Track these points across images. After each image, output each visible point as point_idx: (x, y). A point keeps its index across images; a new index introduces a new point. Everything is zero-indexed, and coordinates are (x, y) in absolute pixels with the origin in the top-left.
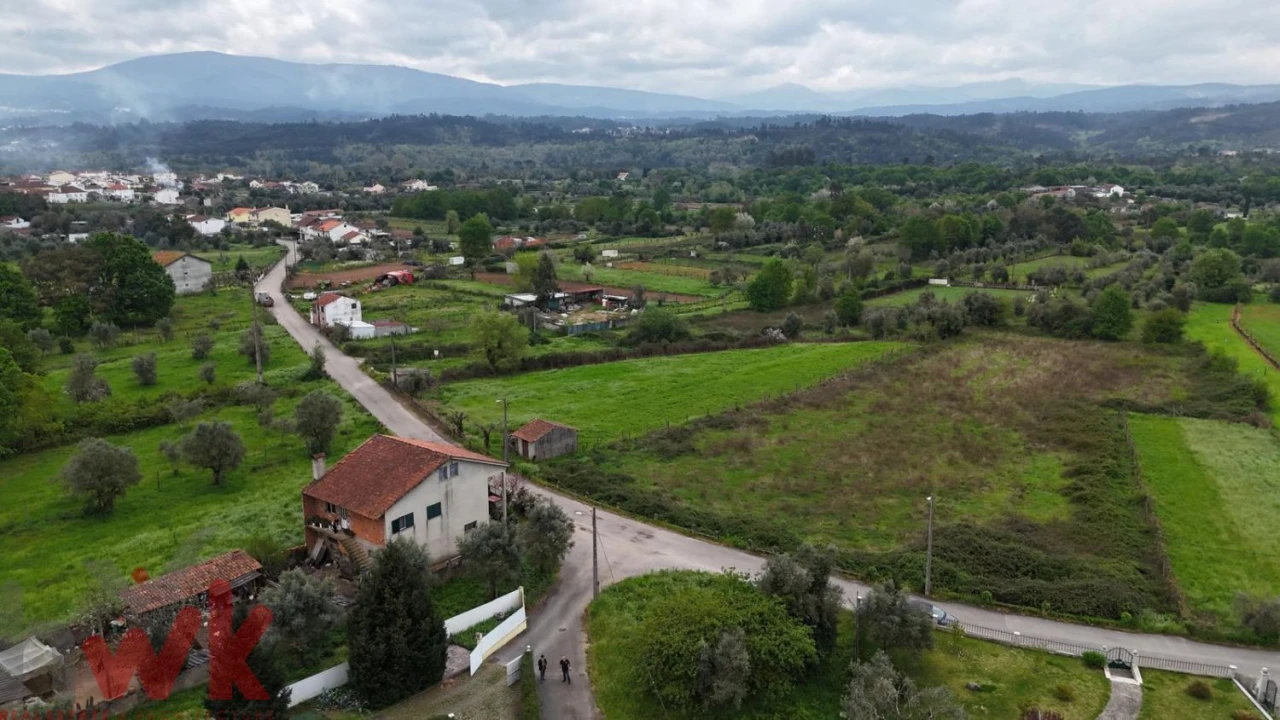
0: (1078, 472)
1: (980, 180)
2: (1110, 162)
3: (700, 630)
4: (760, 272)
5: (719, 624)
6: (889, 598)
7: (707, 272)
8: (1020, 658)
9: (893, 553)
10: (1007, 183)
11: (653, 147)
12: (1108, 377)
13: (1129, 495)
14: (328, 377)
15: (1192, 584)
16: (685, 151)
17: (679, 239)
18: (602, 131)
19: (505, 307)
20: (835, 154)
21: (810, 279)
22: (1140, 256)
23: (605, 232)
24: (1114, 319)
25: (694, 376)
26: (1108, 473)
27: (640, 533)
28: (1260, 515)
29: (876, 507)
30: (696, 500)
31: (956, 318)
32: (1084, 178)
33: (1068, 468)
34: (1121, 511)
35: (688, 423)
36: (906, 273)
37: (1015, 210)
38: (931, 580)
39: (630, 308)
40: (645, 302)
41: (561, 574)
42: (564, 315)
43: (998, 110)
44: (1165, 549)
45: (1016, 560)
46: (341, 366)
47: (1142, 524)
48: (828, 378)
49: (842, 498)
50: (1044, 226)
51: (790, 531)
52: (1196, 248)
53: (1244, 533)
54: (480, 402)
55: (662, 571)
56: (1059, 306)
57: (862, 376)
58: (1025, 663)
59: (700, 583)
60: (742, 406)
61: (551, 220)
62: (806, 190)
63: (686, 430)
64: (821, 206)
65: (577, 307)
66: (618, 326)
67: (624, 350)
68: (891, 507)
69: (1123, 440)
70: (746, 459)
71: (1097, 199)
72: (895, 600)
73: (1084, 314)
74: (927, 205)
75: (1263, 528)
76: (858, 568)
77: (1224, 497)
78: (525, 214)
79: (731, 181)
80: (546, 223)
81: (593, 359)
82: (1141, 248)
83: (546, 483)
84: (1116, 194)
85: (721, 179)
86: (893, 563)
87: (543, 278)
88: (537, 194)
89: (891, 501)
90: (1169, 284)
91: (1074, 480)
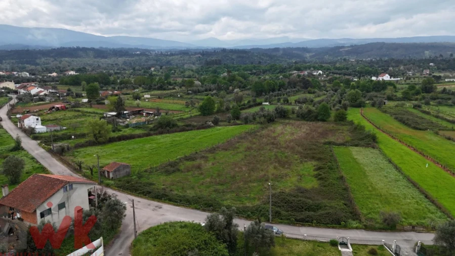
0: (319, 169)
1: (277, 69)
2: (317, 63)
3: (179, 251)
4: (203, 101)
5: (187, 248)
6: (257, 227)
7: (184, 102)
8: (307, 245)
9: (257, 205)
10: (285, 71)
11: (164, 59)
12: (324, 134)
13: (337, 176)
14: (23, 149)
15: (363, 208)
16: (176, 60)
17: (174, 91)
18: (145, 53)
19: (104, 118)
20: (228, 61)
21: (221, 104)
22: (330, 93)
23: (145, 89)
24: (325, 114)
25: (179, 141)
26: (329, 168)
27: (156, 207)
28: (380, 180)
29: (249, 187)
30: (180, 190)
31: (273, 116)
32: (309, 68)
33: (315, 167)
34: (335, 182)
35: (177, 159)
36: (255, 101)
37: (289, 79)
38: (272, 216)
39: (155, 116)
40: (160, 113)
41: (121, 228)
42: (128, 120)
43: (281, 47)
44: (352, 195)
45: (302, 205)
46: (29, 144)
47: (343, 186)
48: (229, 139)
49: (237, 185)
50: (299, 84)
51: (217, 200)
52: (347, 90)
53: (377, 187)
54: (91, 156)
55: (165, 223)
56: (306, 111)
57: (241, 138)
58: (309, 247)
59: (181, 227)
60: (198, 151)
61: (124, 84)
62: (219, 73)
63: (176, 162)
64: (224, 78)
65: (133, 116)
66: (150, 123)
67: (152, 132)
68: (255, 187)
69: (332, 156)
70: (200, 172)
71: (314, 75)
72: (259, 228)
73: (314, 112)
74: (260, 78)
75: (382, 184)
76: (244, 213)
77: (368, 174)
78: (114, 83)
79: (192, 71)
80: (122, 86)
81: (139, 136)
82: (330, 90)
83: (117, 188)
84: (320, 73)
85: (189, 70)
86: (257, 210)
87: (119, 106)
88: (119, 75)
89: (254, 184)
90: (340, 102)
91: (318, 172)
